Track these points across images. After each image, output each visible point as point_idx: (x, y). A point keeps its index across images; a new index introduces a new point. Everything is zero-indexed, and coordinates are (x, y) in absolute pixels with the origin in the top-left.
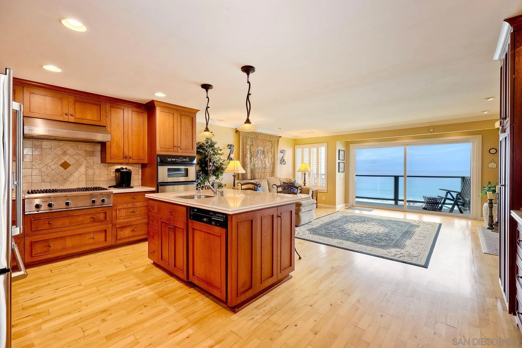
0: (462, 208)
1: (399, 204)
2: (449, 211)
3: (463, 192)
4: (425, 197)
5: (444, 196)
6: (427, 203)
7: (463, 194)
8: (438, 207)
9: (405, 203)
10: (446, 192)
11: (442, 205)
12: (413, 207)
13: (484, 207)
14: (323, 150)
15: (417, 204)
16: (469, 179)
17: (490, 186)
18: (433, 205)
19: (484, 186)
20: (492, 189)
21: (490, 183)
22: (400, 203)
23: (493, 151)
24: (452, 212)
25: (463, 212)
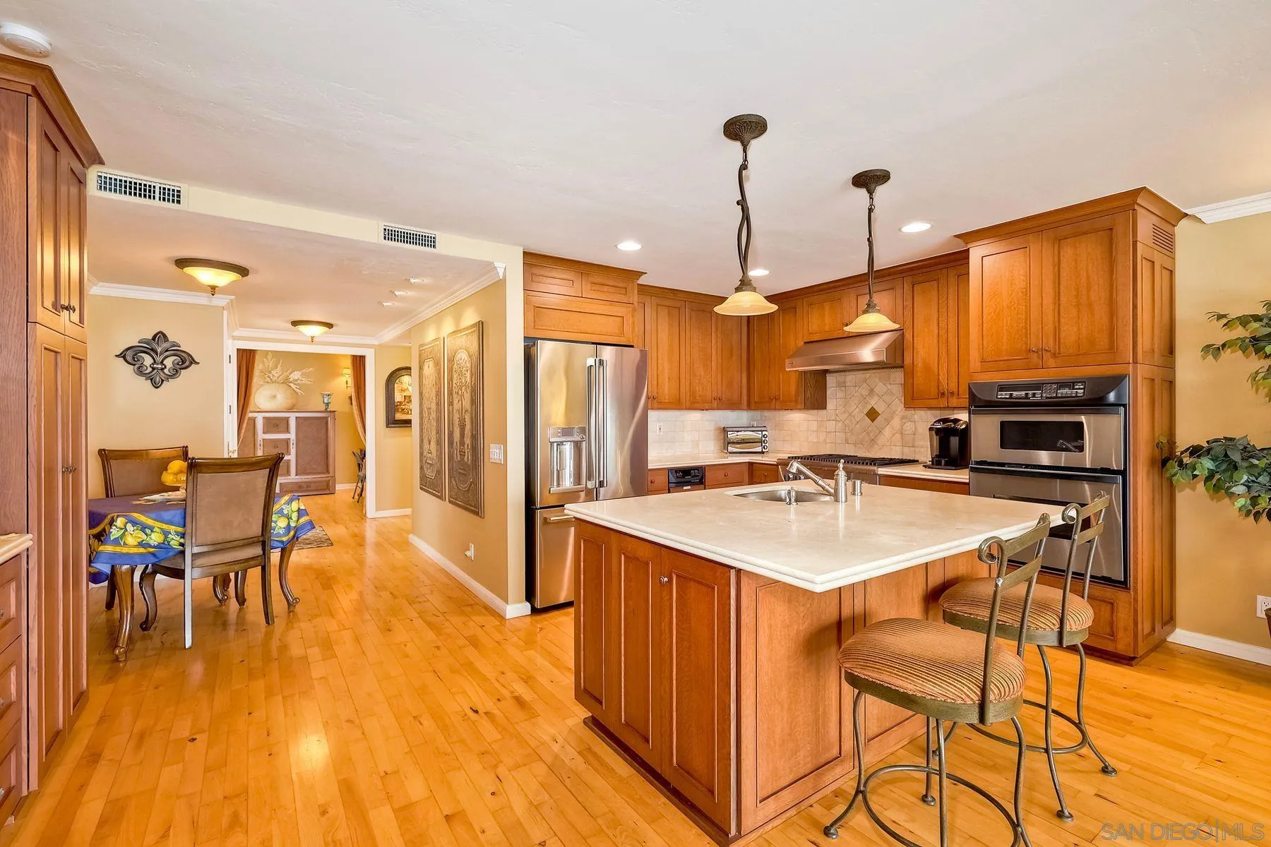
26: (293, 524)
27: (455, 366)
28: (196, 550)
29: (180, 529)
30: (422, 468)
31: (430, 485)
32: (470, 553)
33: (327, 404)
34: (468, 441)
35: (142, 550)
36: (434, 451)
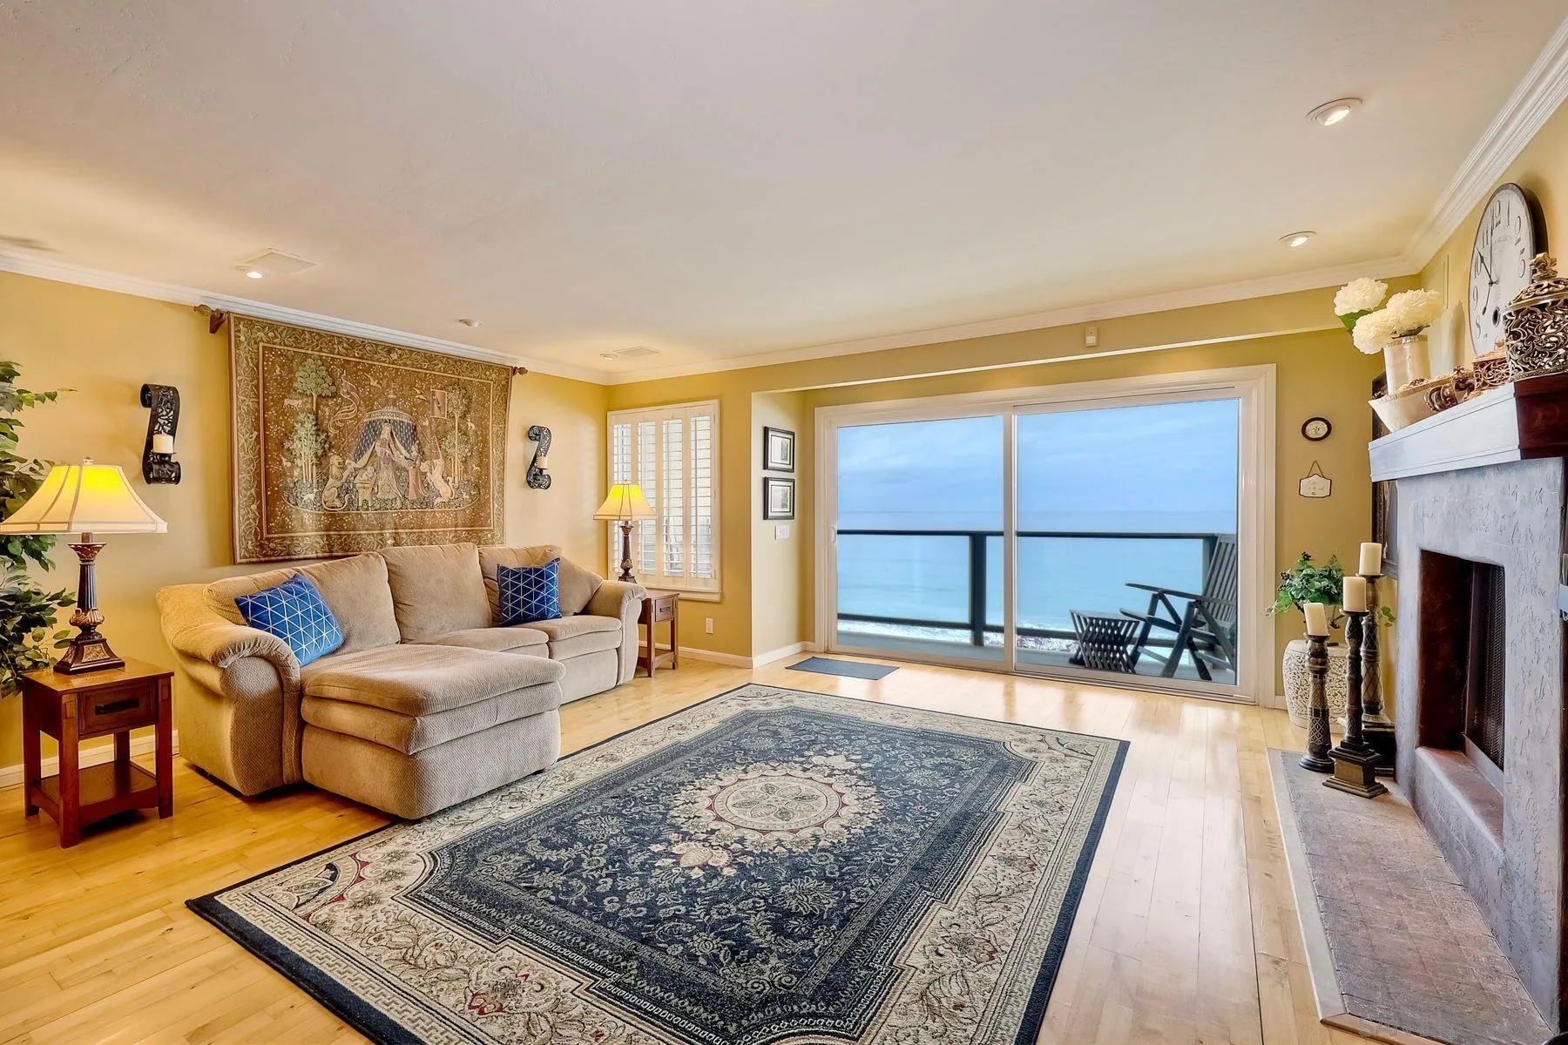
0: (1209, 660)
1: (986, 643)
2: (1160, 671)
3: (1212, 595)
4: (1076, 617)
5: (1143, 611)
6: (1087, 638)
7: (1212, 605)
8: (1124, 656)
9: (1008, 640)
10: (1150, 594)
11: (1136, 648)
12: (1037, 653)
13: (1286, 657)
14: (704, 428)
15: (1049, 645)
16: (1231, 542)
17: (1309, 571)
18: (1106, 646)
19: (1288, 572)
20: (1317, 585)
21: (1307, 557)
22: (991, 638)
23: (1316, 429)
24: (1171, 677)
25: (1212, 674)
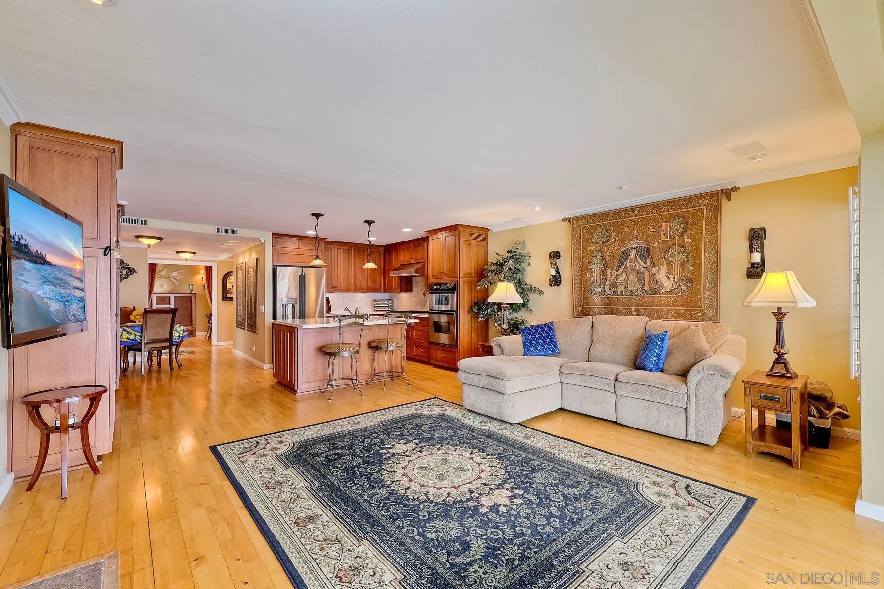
26: (181, 336)
27: (249, 275)
28: (146, 342)
29: (140, 334)
30: (237, 318)
31: (240, 325)
32: (254, 349)
33: (192, 289)
34: (253, 304)
35: (128, 340)
36: (241, 310)
